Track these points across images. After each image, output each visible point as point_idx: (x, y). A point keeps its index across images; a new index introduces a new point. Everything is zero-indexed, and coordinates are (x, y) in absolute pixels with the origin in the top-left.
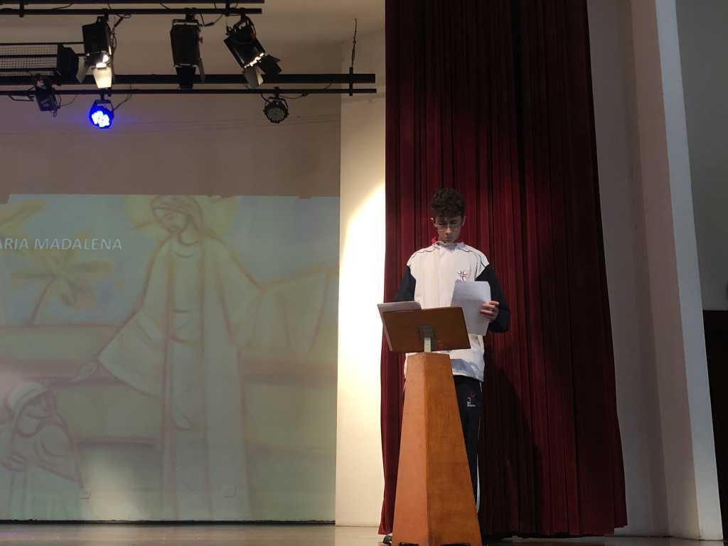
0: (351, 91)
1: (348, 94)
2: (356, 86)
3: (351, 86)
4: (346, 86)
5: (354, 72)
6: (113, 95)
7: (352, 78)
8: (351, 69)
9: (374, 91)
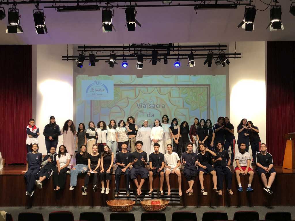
0: (235, 57)
1: (234, 58)
2: (236, 56)
3: (235, 56)
4: (234, 56)
5: (236, 53)
6: (180, 59)
7: (235, 54)
8: (235, 52)
9: (240, 57)
